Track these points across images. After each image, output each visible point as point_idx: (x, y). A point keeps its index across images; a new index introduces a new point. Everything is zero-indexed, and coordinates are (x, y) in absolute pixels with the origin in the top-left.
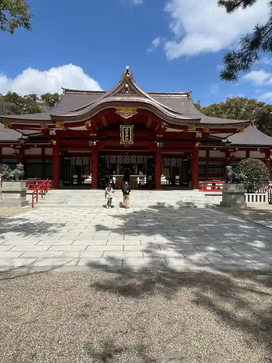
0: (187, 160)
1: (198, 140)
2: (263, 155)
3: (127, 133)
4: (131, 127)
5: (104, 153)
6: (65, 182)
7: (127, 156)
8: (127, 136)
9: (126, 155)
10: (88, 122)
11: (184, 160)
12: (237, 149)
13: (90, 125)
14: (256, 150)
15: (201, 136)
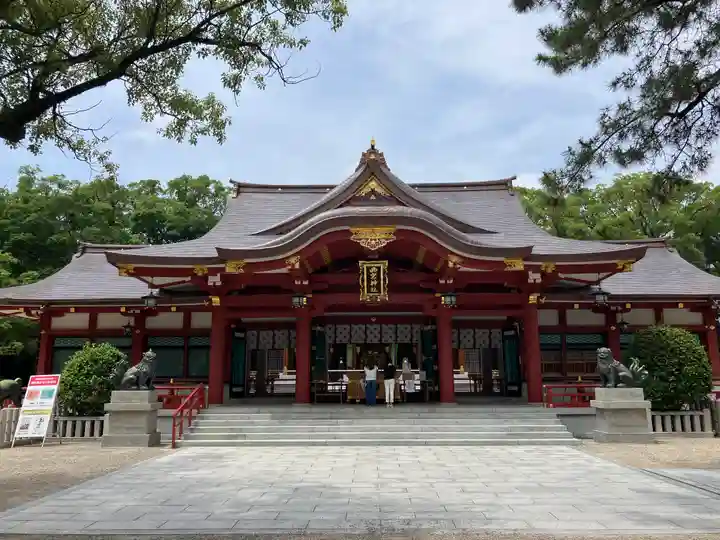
0: (512, 333)
1: (533, 288)
2: (696, 318)
3: (373, 276)
4: (384, 265)
5: (322, 321)
6: (234, 390)
7: (375, 326)
8: (374, 283)
9: (371, 323)
10: (293, 260)
11: (506, 333)
12: (628, 306)
13: (297, 266)
14: (676, 306)
15: (539, 281)
